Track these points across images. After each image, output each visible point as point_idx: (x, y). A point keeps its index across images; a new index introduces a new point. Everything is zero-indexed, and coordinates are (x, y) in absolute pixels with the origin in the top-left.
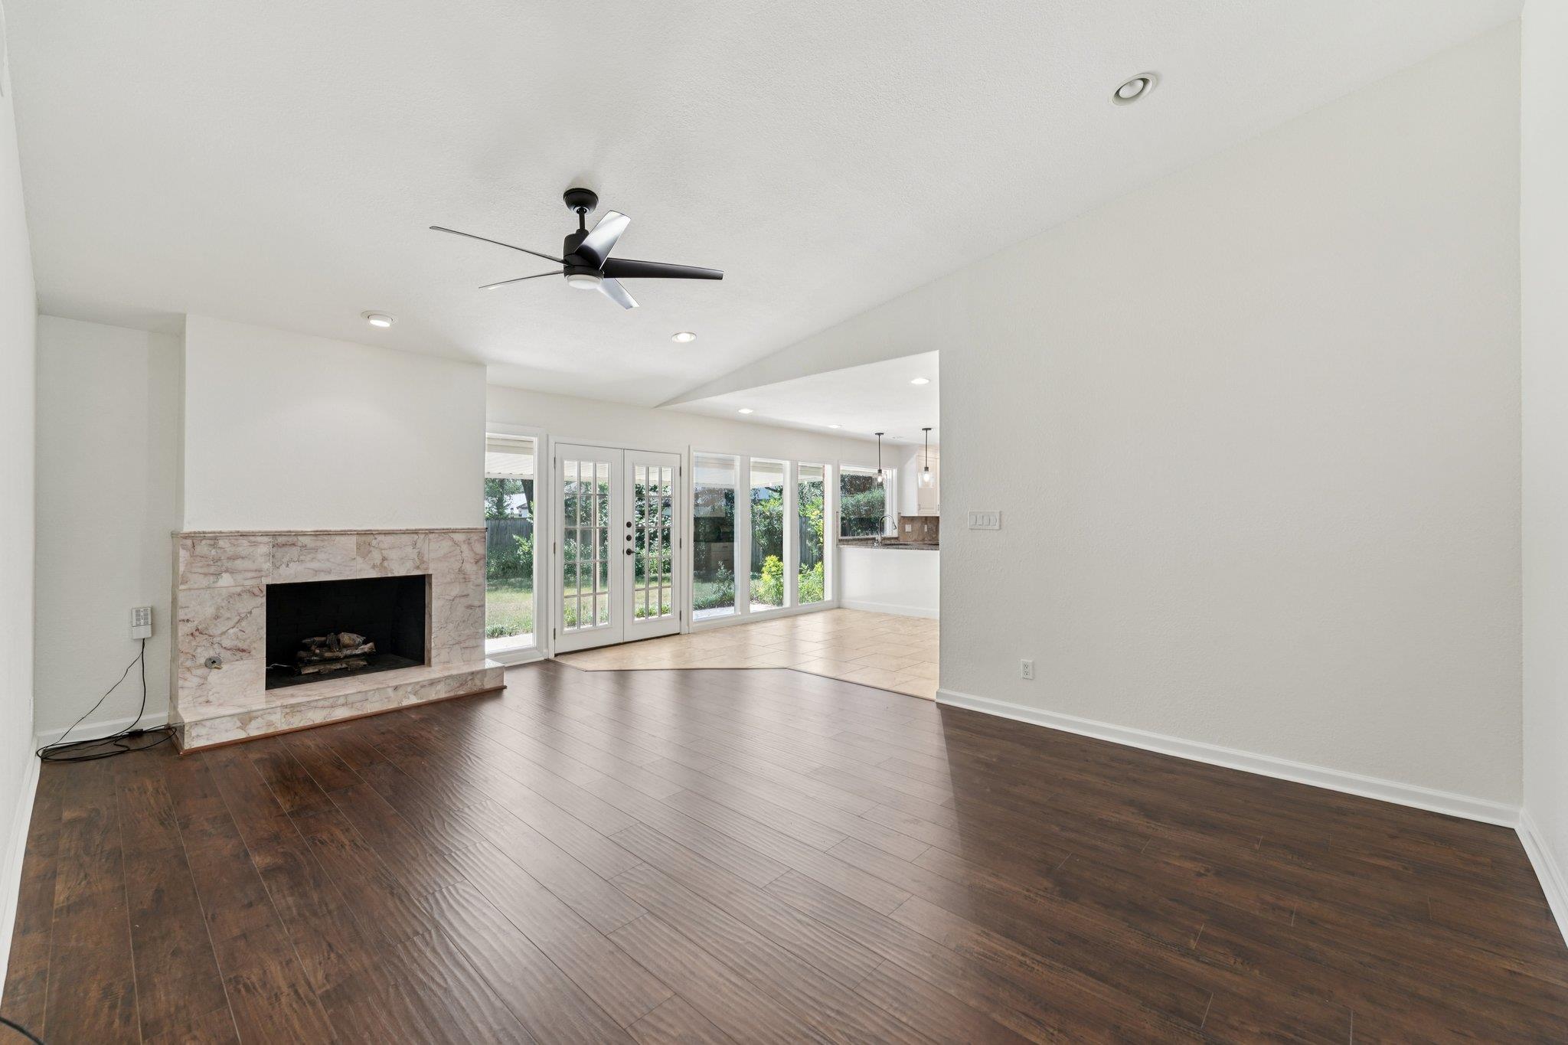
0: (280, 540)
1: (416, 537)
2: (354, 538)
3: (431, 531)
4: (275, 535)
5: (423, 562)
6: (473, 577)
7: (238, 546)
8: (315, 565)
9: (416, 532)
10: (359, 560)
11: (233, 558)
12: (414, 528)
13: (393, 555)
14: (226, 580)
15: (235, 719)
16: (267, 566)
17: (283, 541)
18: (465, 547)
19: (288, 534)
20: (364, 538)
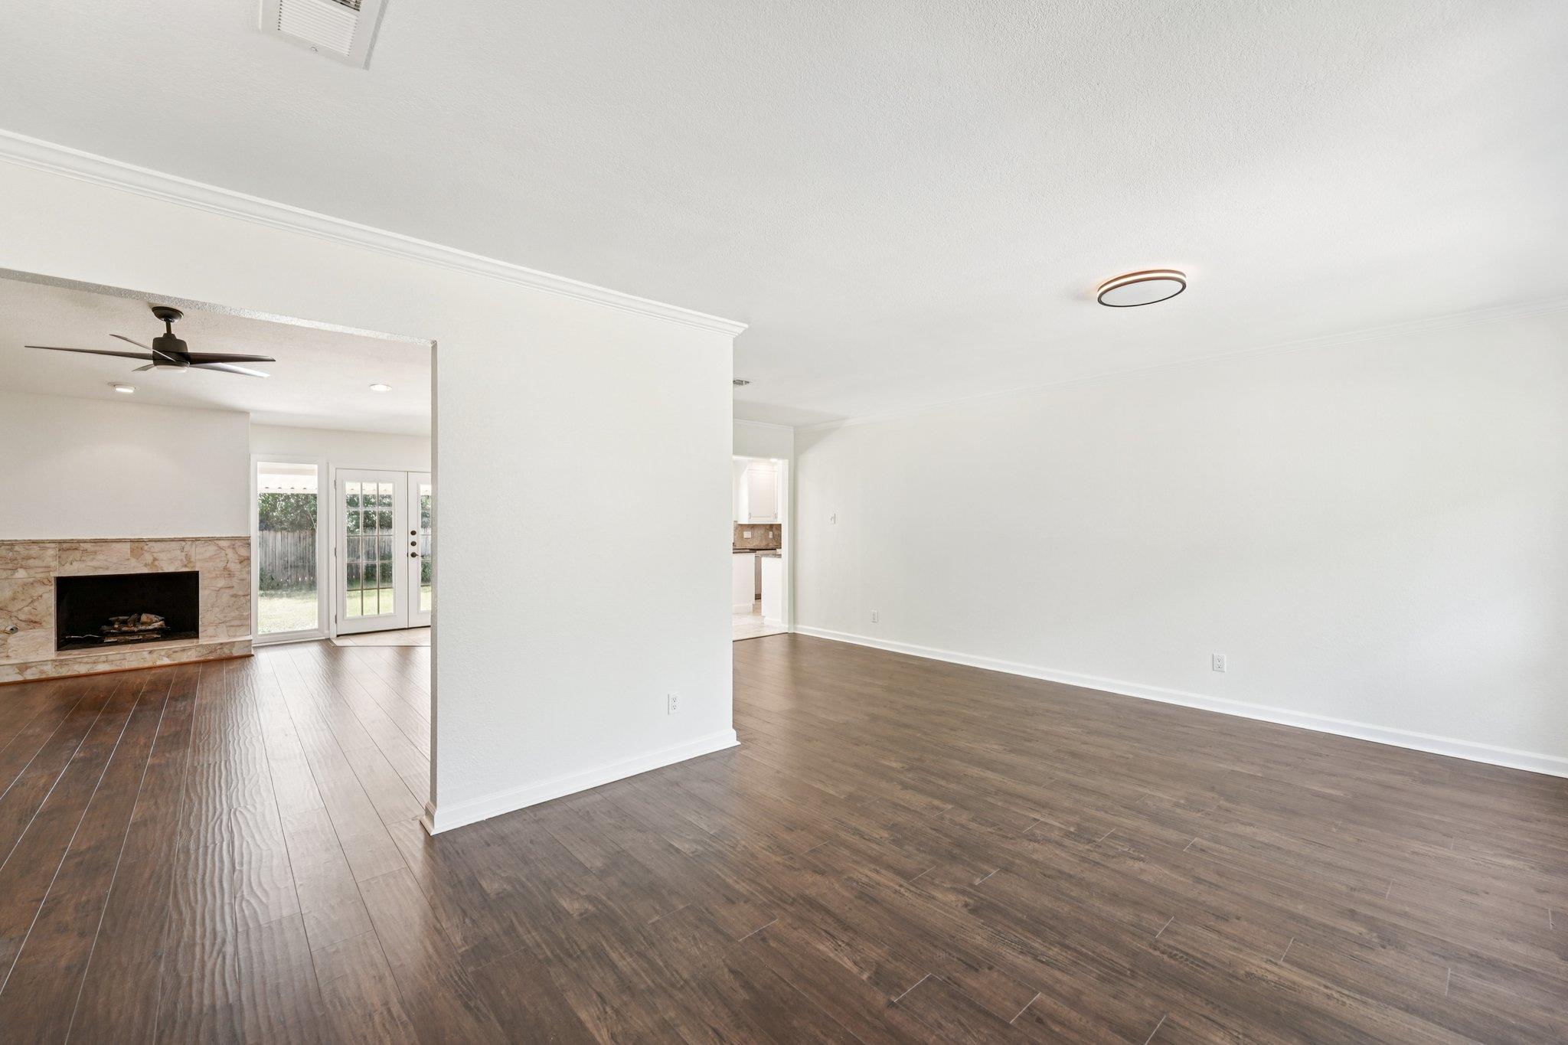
0: (65, 546)
1: (183, 543)
2: (128, 545)
3: (197, 539)
4: (60, 542)
5: (190, 562)
6: (237, 573)
7: (30, 549)
8: (95, 564)
9: (183, 540)
10: (133, 560)
11: (29, 558)
12: (181, 537)
13: (162, 556)
14: (21, 574)
15: (15, 667)
16: (54, 564)
17: (67, 547)
18: (230, 552)
19: (72, 541)
20: (136, 544)
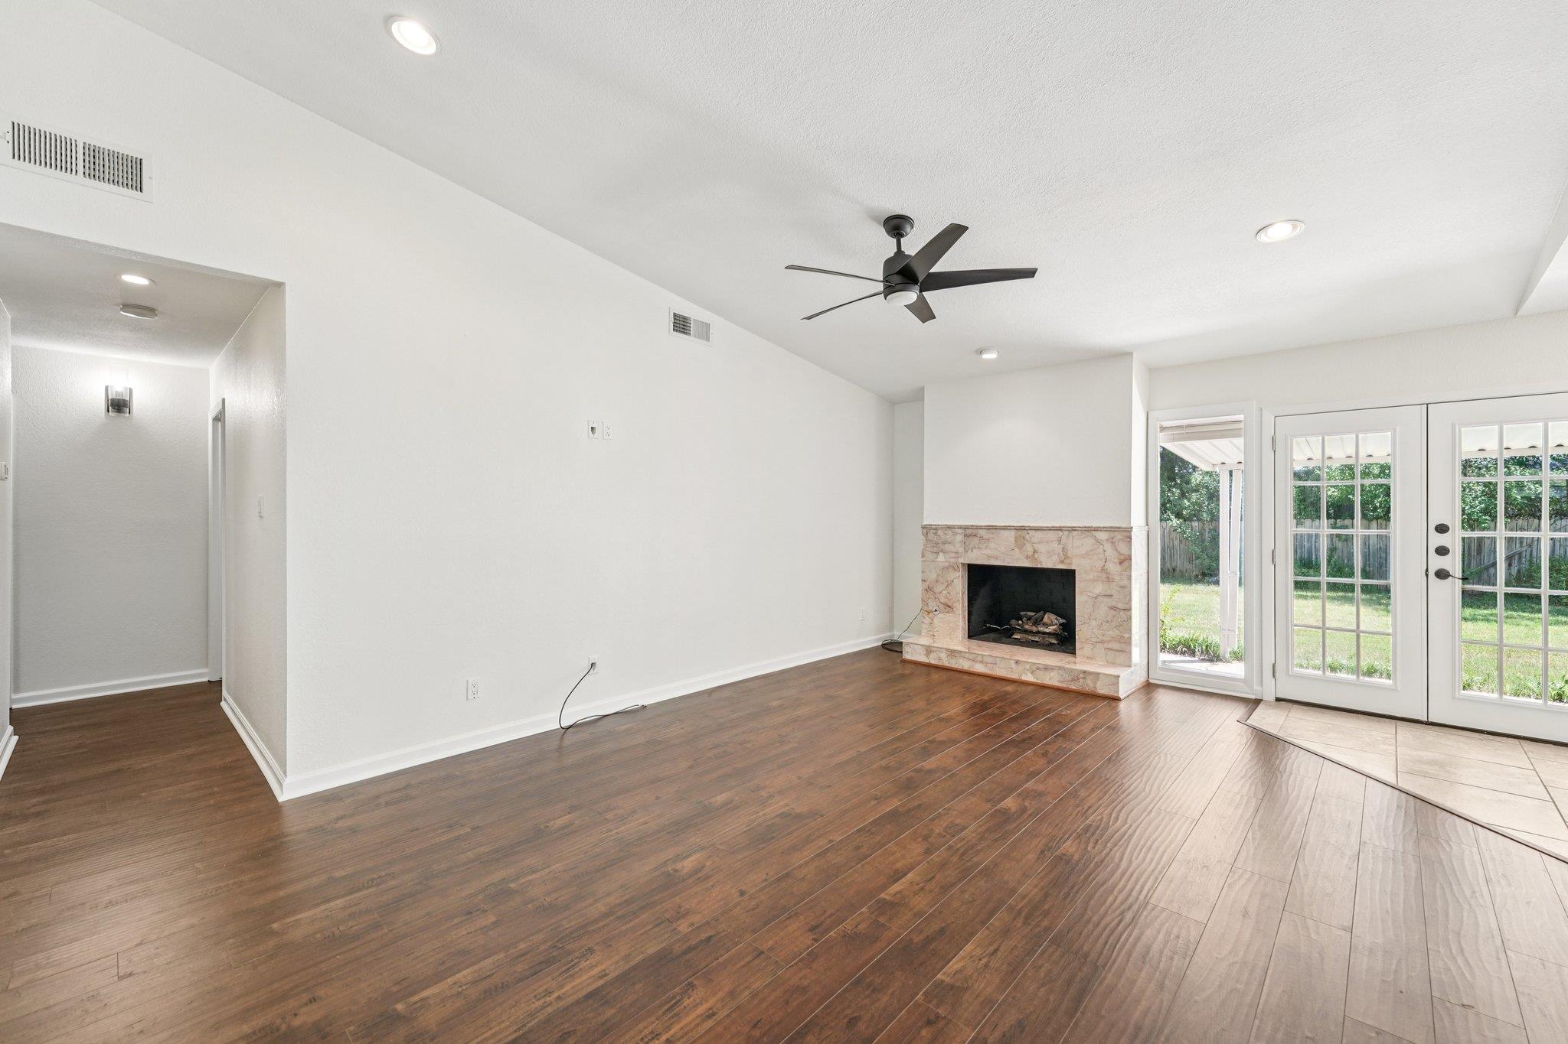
0: (969, 531)
1: (1061, 533)
2: (1013, 533)
3: (1073, 529)
4: (966, 528)
5: (1067, 557)
6: (1117, 578)
7: (946, 534)
8: (988, 552)
9: (1060, 529)
10: (1017, 550)
11: (944, 543)
12: (1058, 525)
13: (1042, 548)
14: (941, 557)
16: (961, 549)
17: (970, 532)
18: (1108, 546)
19: (972, 527)
20: (1020, 533)
